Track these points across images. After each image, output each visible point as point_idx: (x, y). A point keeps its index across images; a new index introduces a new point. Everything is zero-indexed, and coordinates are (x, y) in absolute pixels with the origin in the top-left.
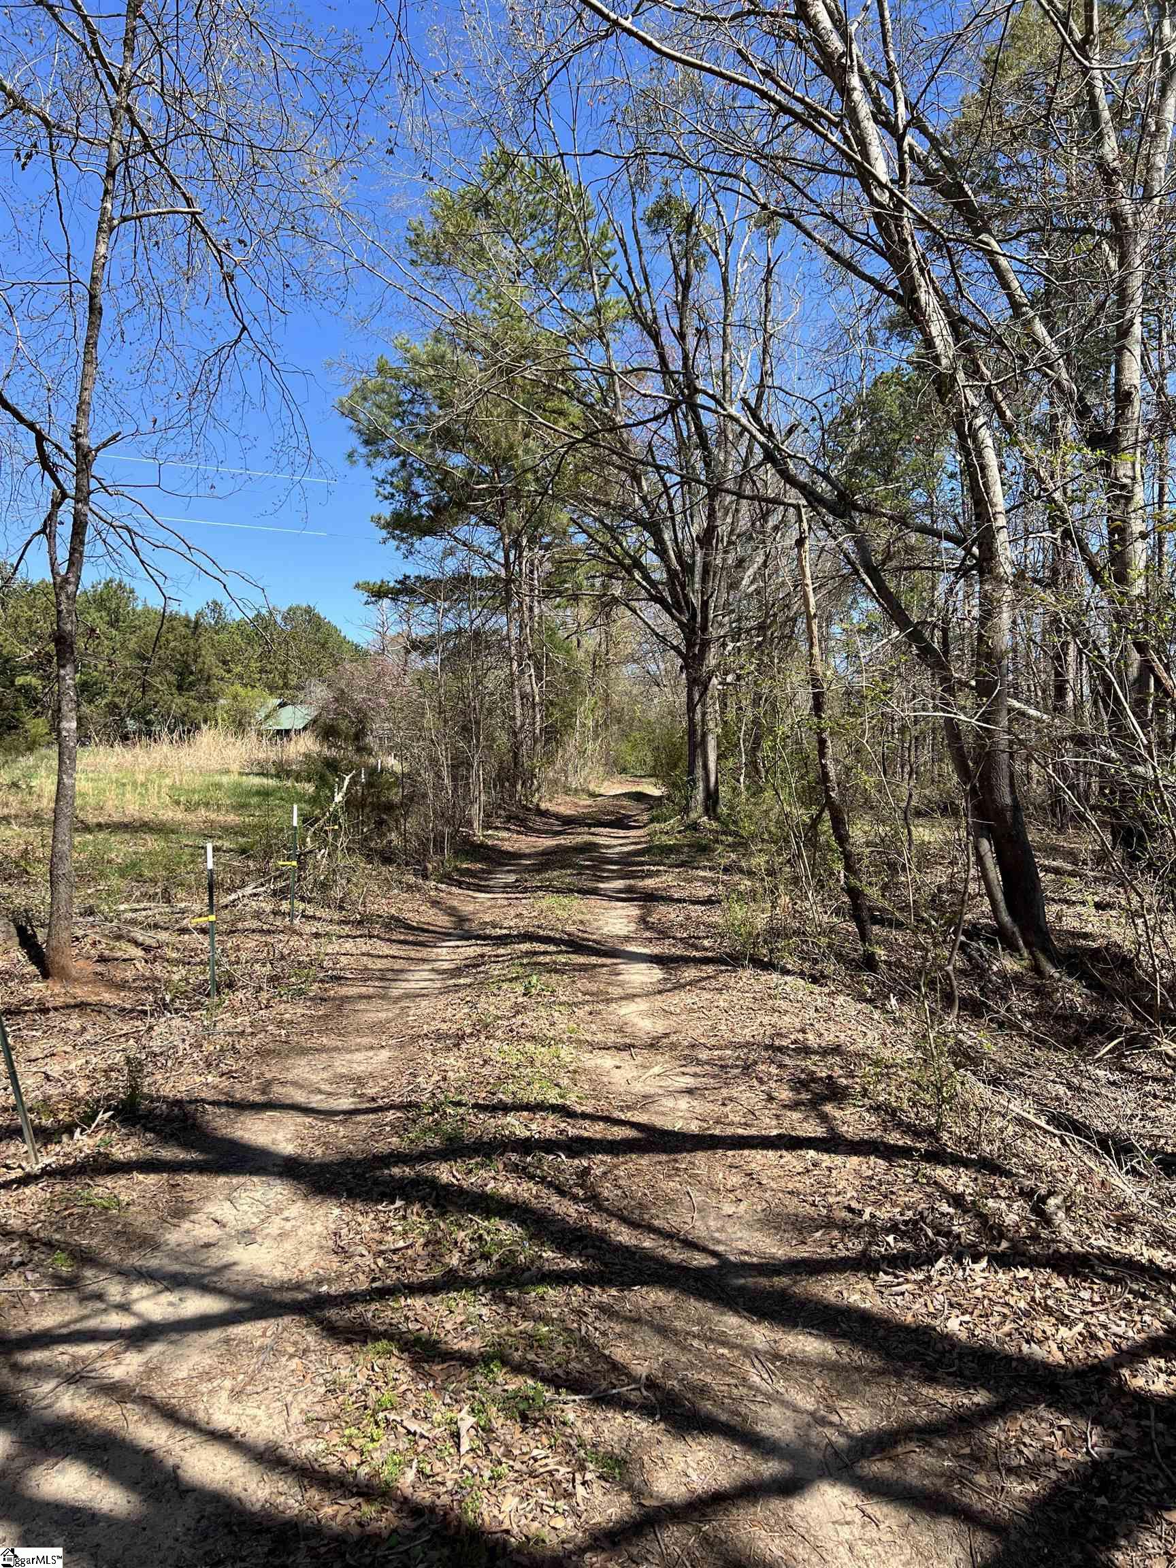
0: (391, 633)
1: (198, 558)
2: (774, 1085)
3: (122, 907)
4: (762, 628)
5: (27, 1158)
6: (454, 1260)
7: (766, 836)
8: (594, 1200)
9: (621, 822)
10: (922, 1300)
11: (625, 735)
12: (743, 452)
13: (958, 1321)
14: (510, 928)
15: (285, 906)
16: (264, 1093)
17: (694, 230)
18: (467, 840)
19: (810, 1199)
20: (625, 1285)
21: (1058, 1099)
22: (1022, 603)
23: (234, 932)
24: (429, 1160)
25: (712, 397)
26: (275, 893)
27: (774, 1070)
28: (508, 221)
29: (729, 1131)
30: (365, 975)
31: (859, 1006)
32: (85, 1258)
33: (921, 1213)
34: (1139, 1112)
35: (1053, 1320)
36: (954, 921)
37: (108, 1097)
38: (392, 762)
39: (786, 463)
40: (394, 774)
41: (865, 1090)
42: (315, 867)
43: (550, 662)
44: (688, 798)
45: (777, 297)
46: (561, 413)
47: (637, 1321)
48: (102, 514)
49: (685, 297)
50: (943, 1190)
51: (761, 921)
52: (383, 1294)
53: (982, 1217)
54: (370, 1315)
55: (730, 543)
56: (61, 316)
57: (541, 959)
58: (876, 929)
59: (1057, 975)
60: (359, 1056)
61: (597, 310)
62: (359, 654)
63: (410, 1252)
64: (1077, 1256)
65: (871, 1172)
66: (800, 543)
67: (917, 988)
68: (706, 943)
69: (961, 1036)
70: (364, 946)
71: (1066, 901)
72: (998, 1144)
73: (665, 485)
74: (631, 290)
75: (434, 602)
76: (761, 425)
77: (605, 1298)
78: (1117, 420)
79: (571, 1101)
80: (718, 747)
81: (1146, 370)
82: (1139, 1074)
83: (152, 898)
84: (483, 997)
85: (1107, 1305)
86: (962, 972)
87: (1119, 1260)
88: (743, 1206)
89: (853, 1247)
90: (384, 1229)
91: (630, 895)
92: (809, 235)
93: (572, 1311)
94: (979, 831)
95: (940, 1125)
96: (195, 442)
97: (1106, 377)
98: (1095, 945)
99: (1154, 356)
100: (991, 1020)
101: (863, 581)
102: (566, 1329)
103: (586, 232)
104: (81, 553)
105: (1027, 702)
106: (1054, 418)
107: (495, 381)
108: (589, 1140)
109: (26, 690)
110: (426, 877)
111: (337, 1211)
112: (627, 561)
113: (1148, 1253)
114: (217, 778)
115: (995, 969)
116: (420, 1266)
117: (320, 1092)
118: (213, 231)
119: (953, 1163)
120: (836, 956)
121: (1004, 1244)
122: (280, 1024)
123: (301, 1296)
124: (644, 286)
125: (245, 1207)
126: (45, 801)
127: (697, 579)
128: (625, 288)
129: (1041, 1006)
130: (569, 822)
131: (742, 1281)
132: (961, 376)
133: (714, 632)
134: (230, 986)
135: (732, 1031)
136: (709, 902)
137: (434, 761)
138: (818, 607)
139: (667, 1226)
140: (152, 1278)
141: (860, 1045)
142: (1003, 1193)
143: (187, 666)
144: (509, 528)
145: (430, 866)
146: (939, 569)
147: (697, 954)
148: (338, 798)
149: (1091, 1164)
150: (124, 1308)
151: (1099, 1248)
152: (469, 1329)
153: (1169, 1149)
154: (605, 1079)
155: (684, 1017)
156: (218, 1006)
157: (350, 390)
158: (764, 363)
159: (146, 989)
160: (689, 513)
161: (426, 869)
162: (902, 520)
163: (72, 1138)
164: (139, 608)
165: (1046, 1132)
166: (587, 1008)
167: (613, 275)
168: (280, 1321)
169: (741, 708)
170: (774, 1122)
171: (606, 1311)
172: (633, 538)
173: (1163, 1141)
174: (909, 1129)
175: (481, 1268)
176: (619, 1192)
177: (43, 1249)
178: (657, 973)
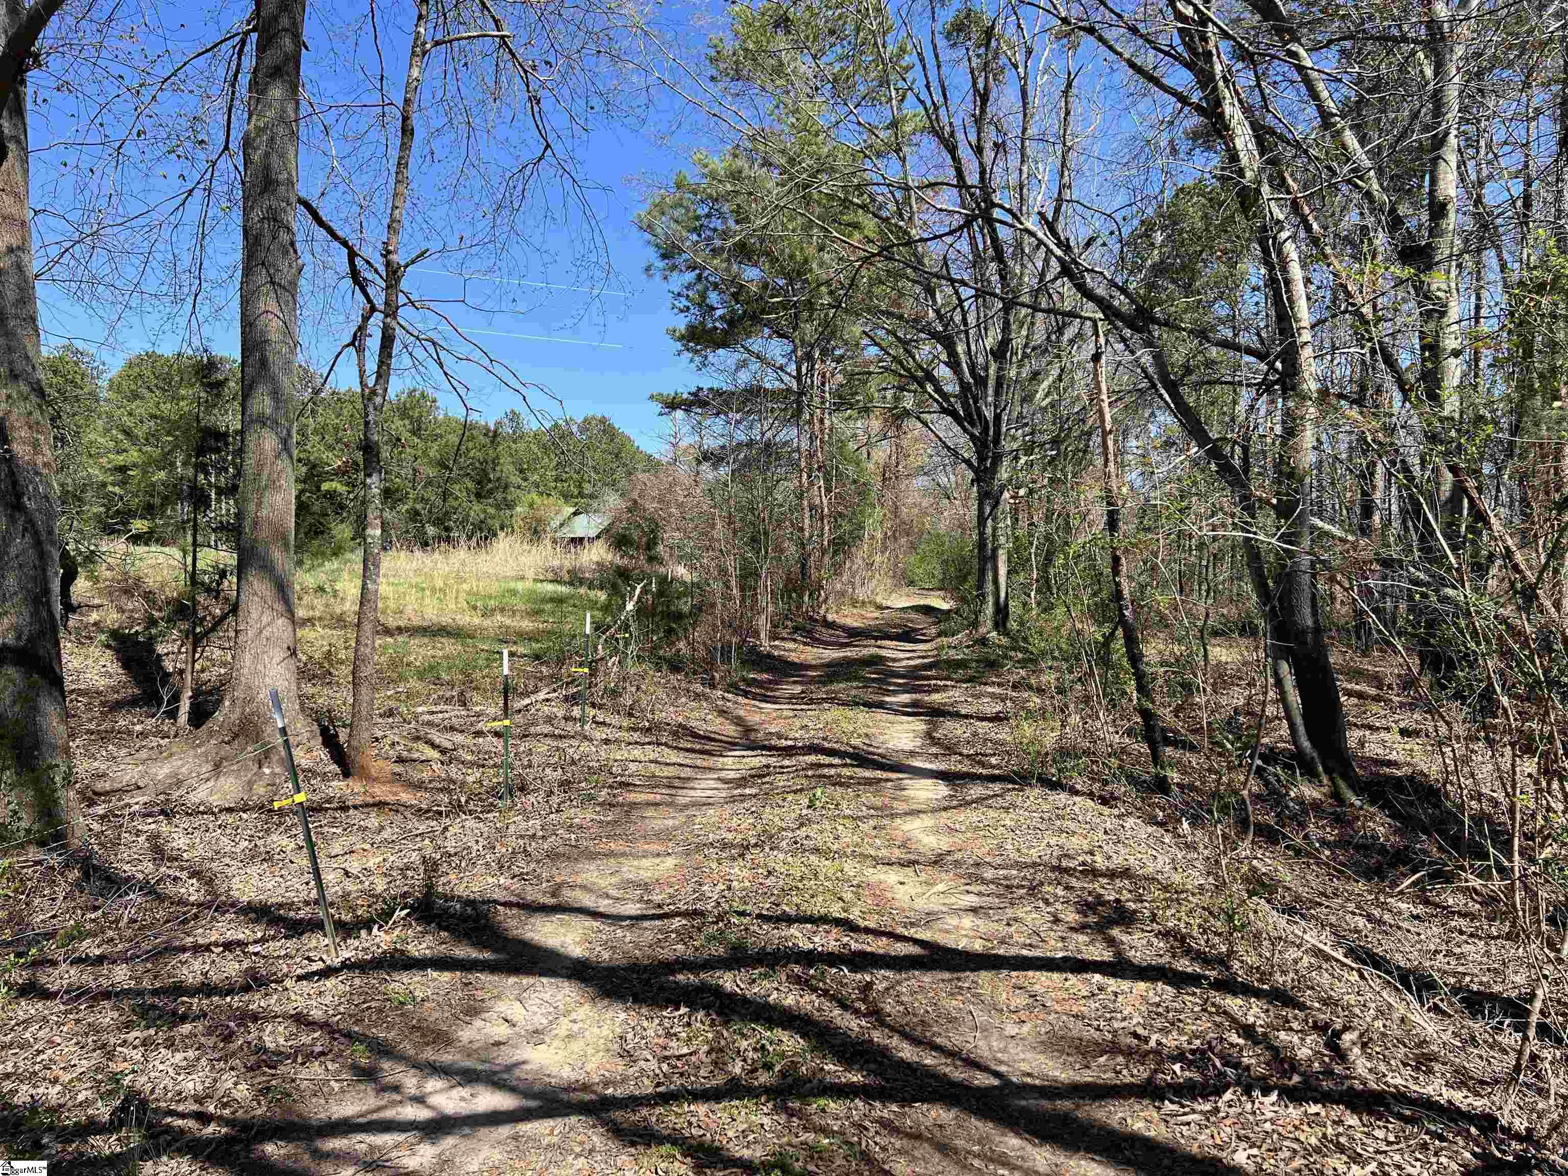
0: (683, 444)
1: (498, 369)
2: (1060, 907)
3: (420, 709)
4: (1055, 442)
5: (328, 952)
6: (737, 1068)
7: (1056, 654)
8: (876, 1015)
9: (907, 636)
10: (1208, 1131)
11: (913, 547)
12: (1040, 264)
13: (1245, 1154)
14: (795, 739)
15: (576, 712)
16: (553, 895)
17: (993, 44)
18: (753, 650)
19: (1095, 1023)
20: (906, 1101)
21: (1357, 931)
22: (1328, 421)
23: (526, 736)
24: (713, 968)
25: (1009, 211)
26: (566, 699)
27: (1060, 891)
28: (807, 37)
29: (1013, 951)
30: (653, 783)
31: (1150, 829)
32: (384, 1050)
33: (1209, 1043)
34: (1444, 947)
35: (1345, 1158)
36: (1250, 745)
37: (405, 895)
38: (681, 571)
39: (1083, 277)
40: (684, 583)
41: (1154, 915)
42: (606, 674)
43: (840, 474)
44: (977, 613)
45: (1077, 107)
46: (856, 226)
47: (918, 1137)
48: (410, 329)
49: (983, 111)
50: (1233, 1020)
51: (1050, 740)
52: (666, 1098)
53: (1274, 1050)
54: (654, 1119)
55: (1025, 356)
56: (373, 135)
57: (826, 771)
58: (1169, 751)
59: (1358, 803)
60: (645, 863)
61: (894, 124)
62: (652, 465)
63: (693, 1058)
64: (1372, 1092)
65: (1157, 999)
66: (1096, 358)
67: (1210, 812)
68: (993, 761)
69: (1255, 862)
70: (652, 753)
71: (1370, 727)
72: (1292, 975)
73: (959, 299)
74: (929, 103)
75: (726, 414)
76: (1058, 239)
77: (885, 1114)
78: (1431, 232)
79: (854, 915)
80: (1009, 560)
81: (1462, 180)
82: (1444, 908)
83: (448, 701)
84: (768, 809)
85: (1402, 1145)
86: (1257, 798)
87: (1416, 1100)
88: (1026, 1028)
89: (1139, 1073)
90: (669, 1035)
91: (916, 710)
92: (1110, 48)
93: (853, 1124)
94: (1277, 654)
95: (1231, 953)
96: (498, 257)
97: (1420, 187)
98: (1399, 773)
99: (1471, 164)
100: (1287, 847)
101: (1161, 396)
102: (847, 1143)
103: (884, 46)
104: (389, 366)
105: (1332, 521)
106: (1364, 229)
107: (791, 197)
108: (872, 955)
109: (331, 495)
110: (713, 686)
111: (623, 1016)
112: (920, 374)
113: (1447, 1094)
114: (512, 585)
115: (1292, 794)
116: (703, 1073)
117: (608, 896)
118: (520, 52)
119: (1243, 993)
120: (1127, 777)
121: (1296, 1079)
122: (570, 828)
123: (587, 1097)
124: (942, 99)
125: (535, 1008)
126: (348, 604)
127: (990, 391)
128: (922, 102)
129: (1340, 835)
130: (855, 634)
131: (1023, 1103)
132: (1266, 189)
133: (1007, 445)
134: (522, 789)
135: (1018, 850)
136: (997, 718)
137: (723, 571)
138: (1114, 420)
139: (949, 1045)
140: (446, 1073)
141: (1150, 870)
142: (1295, 1025)
143: (486, 475)
144: (802, 341)
145: (717, 676)
146: (1240, 383)
147: (984, 772)
148: (630, 606)
149: (1391, 1000)
150: (420, 1100)
151: (1396, 1087)
152: (751, 1138)
153: (1475, 988)
154: (889, 895)
155: (969, 835)
156: (510, 809)
157: (647, 207)
158: (1062, 176)
159: (441, 790)
160: (983, 326)
161: (713, 678)
162: (1202, 334)
163: (370, 933)
164: (441, 417)
165: (1344, 965)
166: (872, 823)
167: (910, 89)
168: (566, 1120)
169: (1032, 524)
170: (1060, 945)
171: (886, 1125)
172: (926, 350)
173: (1468, 979)
174: (1199, 957)
175: (764, 1078)
176: (901, 1008)
177: (342, 1039)
178: (942, 790)
